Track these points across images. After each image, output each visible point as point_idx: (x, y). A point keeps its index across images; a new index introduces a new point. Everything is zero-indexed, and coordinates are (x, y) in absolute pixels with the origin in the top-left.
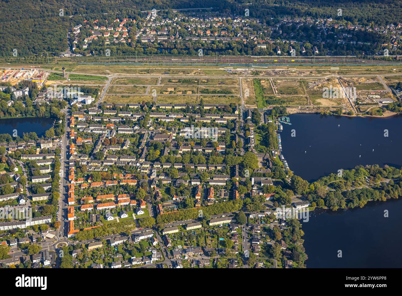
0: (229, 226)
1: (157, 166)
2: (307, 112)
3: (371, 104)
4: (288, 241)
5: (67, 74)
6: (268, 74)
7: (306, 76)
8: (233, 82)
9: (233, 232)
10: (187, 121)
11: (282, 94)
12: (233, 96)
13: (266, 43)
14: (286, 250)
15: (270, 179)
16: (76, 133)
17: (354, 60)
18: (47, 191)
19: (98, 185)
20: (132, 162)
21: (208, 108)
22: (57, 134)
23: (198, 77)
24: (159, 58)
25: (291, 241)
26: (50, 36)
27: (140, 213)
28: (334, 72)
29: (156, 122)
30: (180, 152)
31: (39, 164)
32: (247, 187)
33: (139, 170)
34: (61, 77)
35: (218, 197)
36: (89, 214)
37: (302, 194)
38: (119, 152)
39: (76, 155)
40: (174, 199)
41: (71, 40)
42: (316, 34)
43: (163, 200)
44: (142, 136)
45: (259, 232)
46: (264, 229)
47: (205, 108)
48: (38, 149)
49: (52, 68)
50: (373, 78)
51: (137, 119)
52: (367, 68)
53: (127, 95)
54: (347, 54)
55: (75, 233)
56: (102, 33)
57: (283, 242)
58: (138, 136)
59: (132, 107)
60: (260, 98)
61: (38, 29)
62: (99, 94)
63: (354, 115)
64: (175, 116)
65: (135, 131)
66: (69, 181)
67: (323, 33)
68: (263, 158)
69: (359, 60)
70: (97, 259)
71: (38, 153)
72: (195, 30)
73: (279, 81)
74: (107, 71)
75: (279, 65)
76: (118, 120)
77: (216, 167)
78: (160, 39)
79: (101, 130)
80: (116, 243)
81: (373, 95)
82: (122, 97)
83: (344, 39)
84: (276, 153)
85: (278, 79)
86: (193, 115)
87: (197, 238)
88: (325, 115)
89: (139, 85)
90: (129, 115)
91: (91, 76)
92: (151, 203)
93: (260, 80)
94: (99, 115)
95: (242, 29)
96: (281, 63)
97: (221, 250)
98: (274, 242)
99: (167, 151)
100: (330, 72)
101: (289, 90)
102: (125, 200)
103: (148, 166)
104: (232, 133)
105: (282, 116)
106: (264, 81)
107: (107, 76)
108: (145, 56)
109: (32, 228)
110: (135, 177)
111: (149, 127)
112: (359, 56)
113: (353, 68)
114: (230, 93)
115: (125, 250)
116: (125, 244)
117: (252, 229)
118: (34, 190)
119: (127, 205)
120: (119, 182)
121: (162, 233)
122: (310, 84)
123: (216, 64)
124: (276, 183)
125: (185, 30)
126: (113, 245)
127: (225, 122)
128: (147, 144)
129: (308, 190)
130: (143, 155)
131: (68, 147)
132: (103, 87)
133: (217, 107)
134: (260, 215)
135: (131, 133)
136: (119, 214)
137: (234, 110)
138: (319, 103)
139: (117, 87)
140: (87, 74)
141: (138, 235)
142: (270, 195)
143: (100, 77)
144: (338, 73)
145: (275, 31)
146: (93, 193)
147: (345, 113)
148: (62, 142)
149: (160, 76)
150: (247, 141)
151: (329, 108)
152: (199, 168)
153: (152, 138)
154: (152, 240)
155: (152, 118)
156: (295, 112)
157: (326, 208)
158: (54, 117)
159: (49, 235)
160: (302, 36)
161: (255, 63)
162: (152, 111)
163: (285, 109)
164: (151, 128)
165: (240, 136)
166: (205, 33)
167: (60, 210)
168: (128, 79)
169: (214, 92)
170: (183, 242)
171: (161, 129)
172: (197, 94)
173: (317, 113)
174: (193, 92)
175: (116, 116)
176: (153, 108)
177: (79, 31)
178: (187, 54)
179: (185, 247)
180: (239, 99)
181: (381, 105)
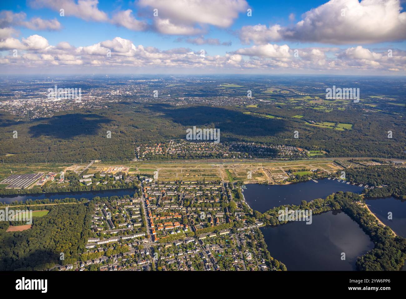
0: (229, 234)
1: (189, 209)
2: (253, 183)
3: (280, 179)
4: (257, 239)
5: (137, 169)
6: (231, 167)
7: (249, 167)
8: (216, 171)
9: (231, 237)
10: (199, 188)
11: (239, 175)
12: (217, 177)
13: (228, 153)
14: (257, 243)
15: (243, 213)
16: (147, 195)
17: (267, 160)
18: (140, 221)
19: (163, 218)
20: (177, 208)
22: (139, 196)
23: (199, 169)
24: (179, 161)
25: (258, 239)
26: (126, 152)
27: (186, 230)
28: (260, 166)
29: (184, 190)
30: (199, 202)
31: (134, 209)
32: (234, 217)
33: (181, 211)
34: (135, 170)
35: (221, 222)
36: (162, 231)
37: (259, 219)
38: (170, 203)
39: (150, 205)
40: (201, 223)
41: (137, 153)
42: (249, 150)
43: (196, 224)
44: (179, 196)
45: (243, 236)
46: (245, 235)
47: (206, 182)
48: (131, 203)
49: (130, 166)
50: (278, 168)
51: (175, 188)
52: (274, 164)
53: (168, 177)
54: (264, 158)
55: (158, 240)
56: (150, 150)
57: (255, 240)
58: (177, 196)
59: (171, 183)
60: (230, 178)
61: (121, 149)
62: (154, 177)
63: (273, 184)
64: (193, 187)
65: (175, 194)
66: (149, 216)
67: (251, 149)
68: (238, 204)
69: (270, 160)
70: (170, 251)
71: (131, 204)
72: (193, 148)
74: (156, 167)
75: (236, 163)
76: (166, 189)
77: (217, 209)
78: (178, 152)
79: (159, 193)
80: (178, 244)
81: (279, 175)
82: (166, 178)
83: (261, 151)
84: (243, 201)
85: (236, 169)
86: (201, 186)
87: (215, 241)
88: (261, 184)
89: (172, 173)
90: (171, 186)
91: (149, 169)
92: (190, 226)
93: (228, 170)
94: (157, 187)
95: (215, 147)
96: (236, 162)
97: (228, 245)
98: (251, 240)
99: (193, 202)
100: (258, 165)
101: (242, 174)
102: (178, 225)
103: (185, 209)
104: (221, 193)
105: (242, 185)
106: (230, 170)
107: (156, 169)
108: (173, 160)
109: (137, 238)
110: (180, 214)
111: (181, 192)
112: (270, 159)
113: (268, 164)
114: (216, 175)
115: (183, 247)
116: (183, 244)
117: (240, 235)
118: (134, 221)
119: (179, 227)
120: (173, 217)
121: (198, 239)
123: (206, 163)
124: (246, 215)
125: (189, 148)
126: (177, 245)
127: (217, 188)
128: (182, 199)
129: (262, 217)
130: (182, 204)
131: (145, 202)
133: (211, 182)
134: (242, 229)
135: (173, 194)
136: (176, 231)
137: (220, 183)
138: (257, 179)
139: (162, 174)
140: (147, 169)
141: (188, 240)
142: (245, 219)
143: (153, 170)
144: (262, 166)
145: (230, 148)
146: (162, 222)
147: (269, 183)
148: (142, 199)
149: (182, 169)
150: (229, 197)
151: (262, 181)
152: (209, 209)
153: (184, 196)
154: (195, 242)
155: (182, 187)
156: (247, 183)
157: (270, 224)
158: (136, 188)
159: (145, 241)
160: (243, 150)
161: (224, 162)
162: (181, 184)
163: (243, 182)
164: (183, 192)
165: (225, 195)
166: (198, 149)
167: (148, 230)
168: (166, 170)
169: (208, 175)
170: (209, 243)
171: (187, 192)
172: (200, 177)
173: (257, 184)
174: (198, 175)
175: (165, 187)
176: (182, 183)
177: (139, 149)
178: (192, 158)
179: (211, 245)
180: (221, 178)
181: (284, 179)
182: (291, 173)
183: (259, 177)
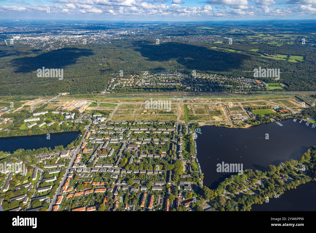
1: (124, 172)
2: (209, 125)
3: (238, 120)
5: (99, 103)
6: (191, 102)
7: (208, 103)
8: (175, 106)
10: (149, 132)
11: (197, 113)
12: (173, 115)
13: (190, 86)
16: (86, 143)
17: (227, 94)
19: (80, 193)
20: (110, 168)
21: (161, 123)
22: (75, 145)
26: (99, 84)
28: (219, 101)
29: (133, 134)
30: (140, 158)
33: (111, 176)
34: (95, 104)
35: (156, 204)
37: (210, 199)
38: (104, 160)
39: (78, 163)
40: (126, 208)
41: (108, 85)
44: (122, 145)
48: (58, 159)
49: (94, 100)
50: (237, 104)
51: (123, 132)
52: (233, 98)
53: (124, 115)
56: (123, 81)
58: (120, 145)
59: (123, 123)
60: (186, 116)
62: (110, 115)
63: (232, 127)
64: (143, 130)
65: (119, 141)
66: (63, 189)
67: (213, 81)
68: (187, 162)
69: (229, 94)
71: (56, 162)
72: (162, 80)
73: (195, 106)
74: (119, 101)
75: (196, 97)
76: (113, 133)
77: (158, 171)
78: (146, 84)
79: (101, 141)
81: (238, 113)
82: (121, 116)
83: (222, 84)
84: (194, 157)
86: (153, 128)
88: (218, 127)
89: (131, 109)
90: (120, 129)
91: (110, 104)
93: (187, 105)
94: (104, 130)
95: (181, 79)
96: (196, 95)
99: (132, 157)
100: (217, 100)
101: (200, 111)
103: (119, 171)
104: (171, 141)
105: (197, 128)
106: (189, 106)
107: (118, 104)
108: (138, 93)
111: (128, 138)
112: (229, 92)
113: (227, 99)
114: (173, 113)
120: (94, 190)
122: (210, 107)
123: (168, 97)
124: (193, 187)
125: (158, 80)
127: (168, 133)
128: (123, 152)
129: (214, 198)
130: (118, 163)
131: (77, 156)
132: (114, 110)
133: (165, 122)
135: (117, 142)
137: (174, 124)
138: (214, 119)
139: (120, 110)
140: (109, 103)
143: (114, 105)
144: (221, 101)
147: (227, 126)
148: (76, 151)
149: (142, 104)
150: (178, 147)
151: (219, 122)
152: (148, 173)
153: (127, 146)
155: (131, 130)
156: (203, 125)
161: (185, 96)
162: (133, 126)
165: (175, 143)
166: (166, 81)
168: (127, 105)
169: (165, 113)
171: (134, 139)
172: (157, 114)
173: (214, 126)
174: (156, 113)
175: (113, 130)
176: (134, 124)
177: (114, 81)
178: (157, 91)
180: (177, 117)
181: (243, 120)
182: (250, 111)
183: (217, 115)
